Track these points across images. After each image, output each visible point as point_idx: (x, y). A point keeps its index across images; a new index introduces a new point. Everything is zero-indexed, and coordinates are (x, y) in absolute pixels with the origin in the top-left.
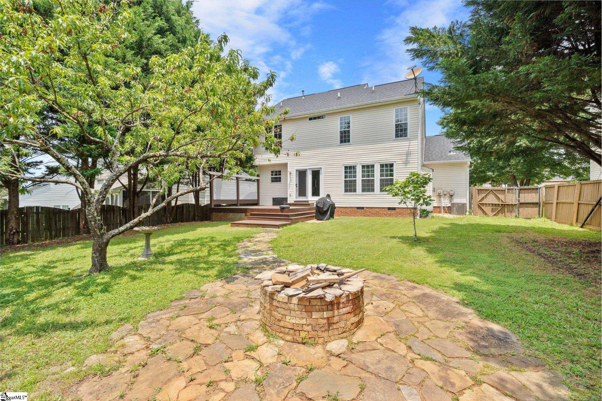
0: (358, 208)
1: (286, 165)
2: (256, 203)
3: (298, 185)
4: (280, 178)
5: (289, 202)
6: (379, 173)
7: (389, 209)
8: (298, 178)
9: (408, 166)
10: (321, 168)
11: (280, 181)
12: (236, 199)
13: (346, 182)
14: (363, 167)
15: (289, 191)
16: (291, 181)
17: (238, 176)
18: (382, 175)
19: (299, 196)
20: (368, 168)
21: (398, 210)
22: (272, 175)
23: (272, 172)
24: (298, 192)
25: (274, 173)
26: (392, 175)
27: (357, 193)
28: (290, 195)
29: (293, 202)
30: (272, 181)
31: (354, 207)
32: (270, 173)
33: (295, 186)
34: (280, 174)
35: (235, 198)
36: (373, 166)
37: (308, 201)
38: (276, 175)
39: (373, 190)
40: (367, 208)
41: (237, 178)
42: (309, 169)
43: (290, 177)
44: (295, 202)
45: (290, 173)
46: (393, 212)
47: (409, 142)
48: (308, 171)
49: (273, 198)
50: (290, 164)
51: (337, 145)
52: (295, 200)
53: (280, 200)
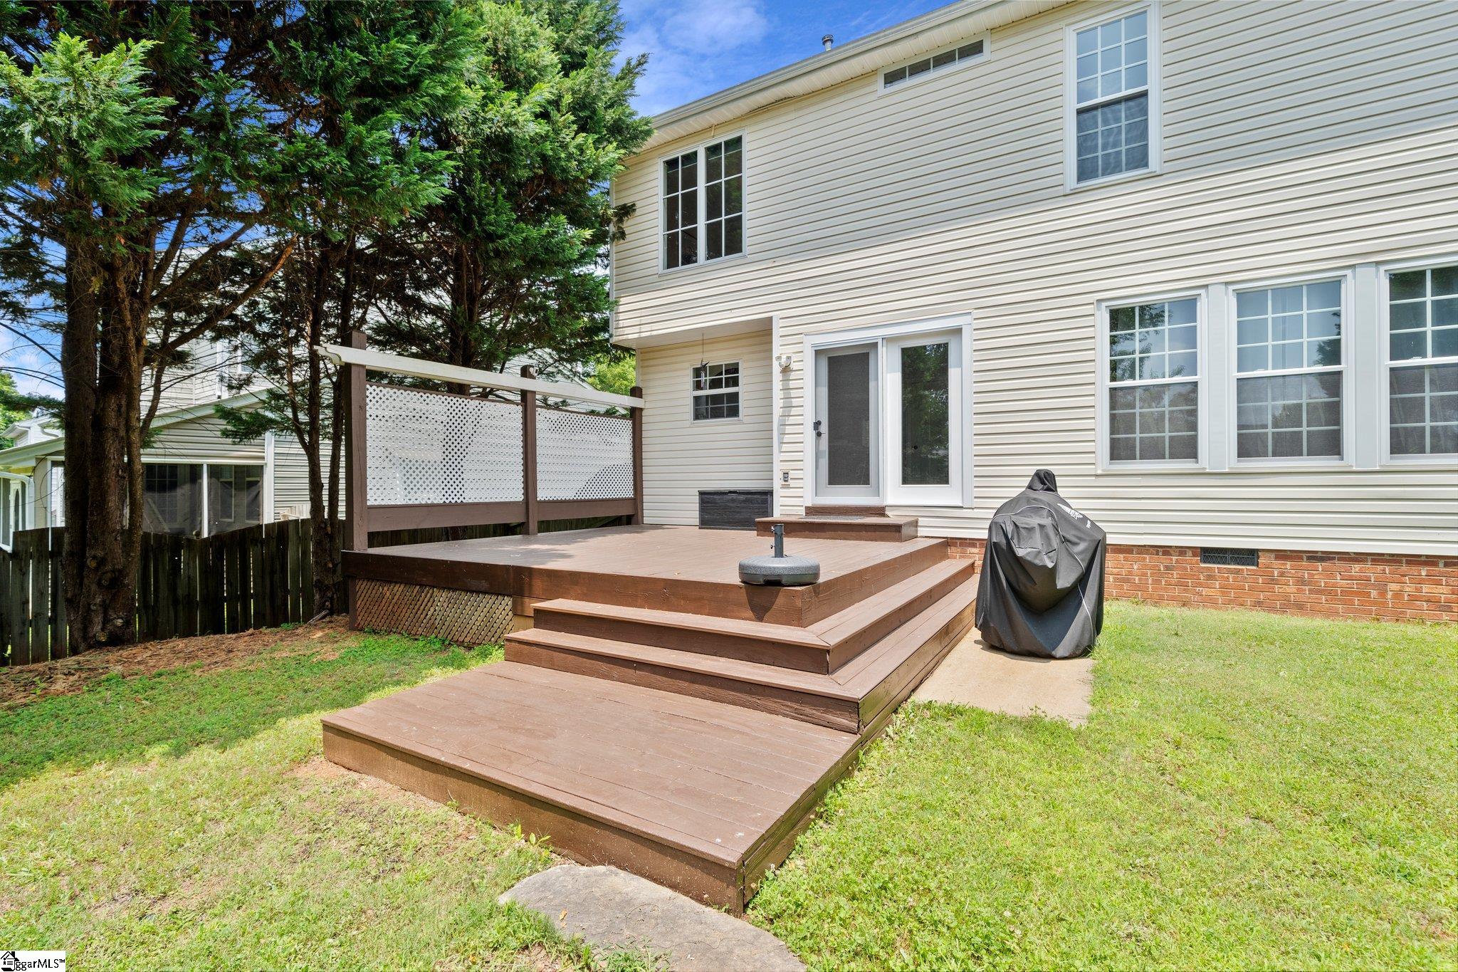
0: (1209, 554)
1: (761, 333)
2: (624, 511)
3: (824, 428)
4: (734, 397)
5: (778, 514)
6: (1381, 334)
8: (824, 391)
10: (958, 331)
11: (734, 412)
12: (518, 496)
13: (1118, 397)
14: (1250, 300)
15: (777, 457)
16: (788, 407)
17: (527, 384)
18: (1404, 346)
19: (832, 481)
22: (698, 386)
23: (697, 372)
24: (824, 462)
25: (706, 379)
27: (1205, 460)
28: (786, 475)
29: (798, 514)
30: (697, 416)
31: (1182, 550)
32: (689, 380)
33: (811, 433)
34: (735, 382)
35: (515, 494)
36: (1327, 289)
37: (880, 511)
38: (715, 384)
39: (1326, 445)
40: (1281, 555)
41: (524, 394)
42: (889, 340)
43: (786, 389)
44: (811, 511)
45: (786, 370)
48: (882, 350)
49: (701, 493)
50: (783, 322)
51: (1060, 191)
52: (810, 505)
53: (733, 501)
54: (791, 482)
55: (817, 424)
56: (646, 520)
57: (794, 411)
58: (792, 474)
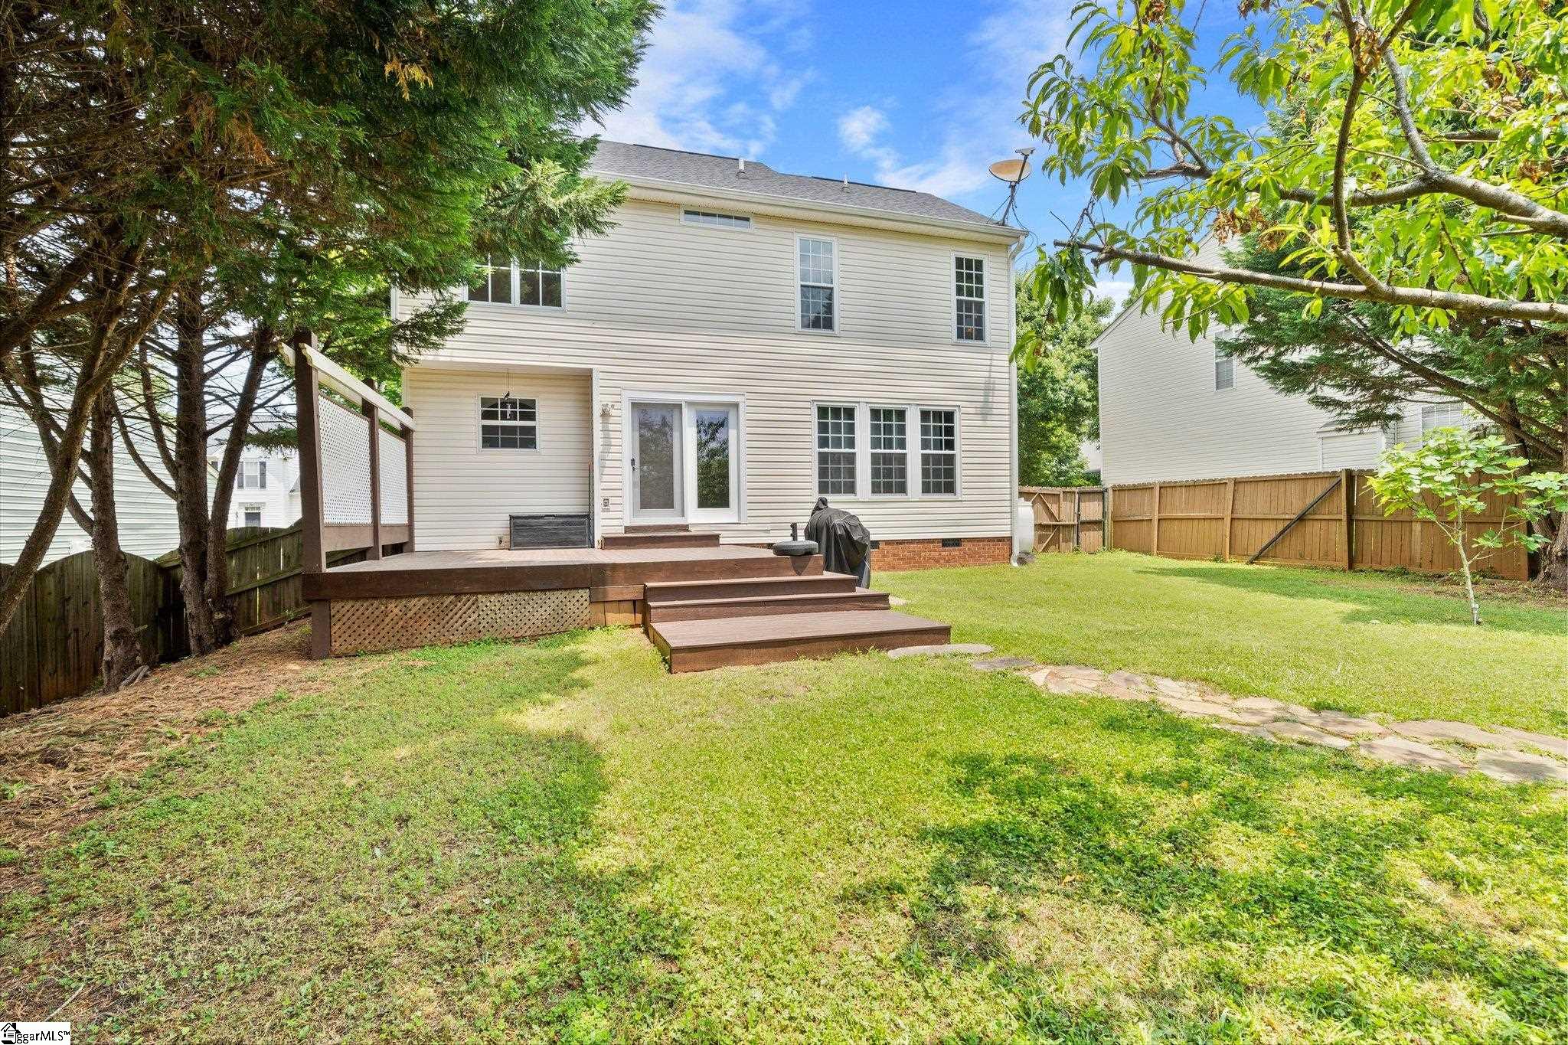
2: (405, 538)
3: (639, 463)
4: (530, 430)
5: (599, 532)
6: (919, 437)
7: (946, 543)
8: (637, 435)
9: (989, 423)
10: (735, 406)
11: (529, 444)
13: (823, 458)
14: (875, 413)
15: (598, 486)
16: (609, 445)
18: (925, 444)
19: (645, 505)
20: (887, 420)
21: (966, 546)
22: (487, 416)
23: (487, 405)
24: (639, 491)
25: (494, 411)
26: (950, 445)
27: (859, 495)
28: (606, 502)
29: (618, 532)
30: (490, 445)
32: (476, 410)
33: (628, 467)
34: (530, 416)
35: (365, 518)
36: (901, 414)
37: (685, 528)
38: (506, 416)
39: (902, 488)
40: (888, 542)
42: (690, 404)
43: (605, 430)
44: (628, 529)
45: (605, 414)
46: (955, 551)
47: (989, 356)
48: (683, 411)
49: (511, 517)
50: (601, 375)
51: (792, 330)
52: (628, 524)
53: (549, 523)
54: (611, 507)
55: (633, 461)
56: (417, 548)
57: (613, 449)
58: (612, 500)
